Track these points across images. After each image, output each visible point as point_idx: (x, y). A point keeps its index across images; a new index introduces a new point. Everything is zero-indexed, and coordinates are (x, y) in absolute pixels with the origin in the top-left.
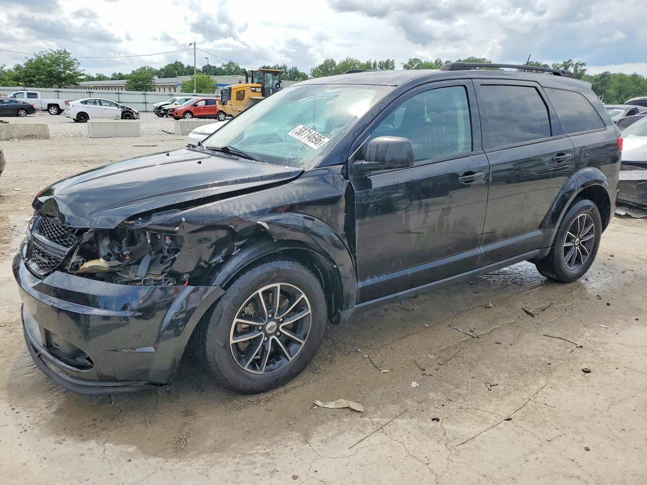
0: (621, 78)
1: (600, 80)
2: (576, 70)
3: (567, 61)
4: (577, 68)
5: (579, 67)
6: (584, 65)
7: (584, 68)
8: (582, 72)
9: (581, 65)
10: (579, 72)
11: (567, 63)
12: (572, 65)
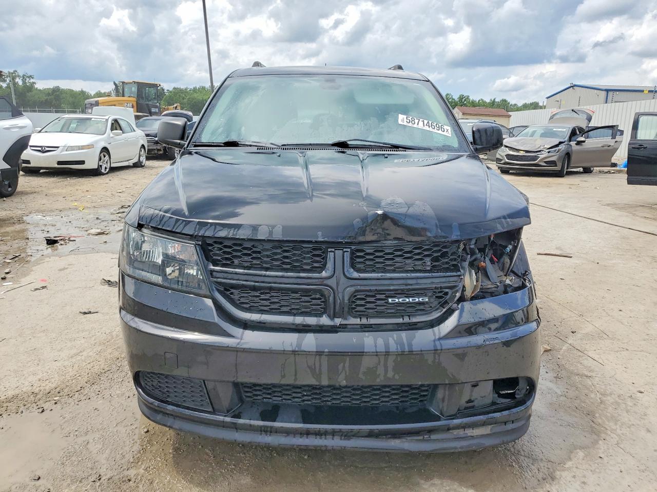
0: (71, 93)
1: (53, 94)
2: (24, 82)
3: (12, 71)
4: (25, 80)
5: (28, 79)
6: (32, 78)
7: (32, 80)
8: (32, 85)
9: (28, 77)
10: (28, 84)
11: (12, 73)
12: (19, 76)
